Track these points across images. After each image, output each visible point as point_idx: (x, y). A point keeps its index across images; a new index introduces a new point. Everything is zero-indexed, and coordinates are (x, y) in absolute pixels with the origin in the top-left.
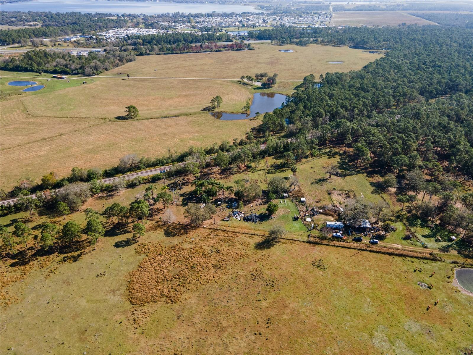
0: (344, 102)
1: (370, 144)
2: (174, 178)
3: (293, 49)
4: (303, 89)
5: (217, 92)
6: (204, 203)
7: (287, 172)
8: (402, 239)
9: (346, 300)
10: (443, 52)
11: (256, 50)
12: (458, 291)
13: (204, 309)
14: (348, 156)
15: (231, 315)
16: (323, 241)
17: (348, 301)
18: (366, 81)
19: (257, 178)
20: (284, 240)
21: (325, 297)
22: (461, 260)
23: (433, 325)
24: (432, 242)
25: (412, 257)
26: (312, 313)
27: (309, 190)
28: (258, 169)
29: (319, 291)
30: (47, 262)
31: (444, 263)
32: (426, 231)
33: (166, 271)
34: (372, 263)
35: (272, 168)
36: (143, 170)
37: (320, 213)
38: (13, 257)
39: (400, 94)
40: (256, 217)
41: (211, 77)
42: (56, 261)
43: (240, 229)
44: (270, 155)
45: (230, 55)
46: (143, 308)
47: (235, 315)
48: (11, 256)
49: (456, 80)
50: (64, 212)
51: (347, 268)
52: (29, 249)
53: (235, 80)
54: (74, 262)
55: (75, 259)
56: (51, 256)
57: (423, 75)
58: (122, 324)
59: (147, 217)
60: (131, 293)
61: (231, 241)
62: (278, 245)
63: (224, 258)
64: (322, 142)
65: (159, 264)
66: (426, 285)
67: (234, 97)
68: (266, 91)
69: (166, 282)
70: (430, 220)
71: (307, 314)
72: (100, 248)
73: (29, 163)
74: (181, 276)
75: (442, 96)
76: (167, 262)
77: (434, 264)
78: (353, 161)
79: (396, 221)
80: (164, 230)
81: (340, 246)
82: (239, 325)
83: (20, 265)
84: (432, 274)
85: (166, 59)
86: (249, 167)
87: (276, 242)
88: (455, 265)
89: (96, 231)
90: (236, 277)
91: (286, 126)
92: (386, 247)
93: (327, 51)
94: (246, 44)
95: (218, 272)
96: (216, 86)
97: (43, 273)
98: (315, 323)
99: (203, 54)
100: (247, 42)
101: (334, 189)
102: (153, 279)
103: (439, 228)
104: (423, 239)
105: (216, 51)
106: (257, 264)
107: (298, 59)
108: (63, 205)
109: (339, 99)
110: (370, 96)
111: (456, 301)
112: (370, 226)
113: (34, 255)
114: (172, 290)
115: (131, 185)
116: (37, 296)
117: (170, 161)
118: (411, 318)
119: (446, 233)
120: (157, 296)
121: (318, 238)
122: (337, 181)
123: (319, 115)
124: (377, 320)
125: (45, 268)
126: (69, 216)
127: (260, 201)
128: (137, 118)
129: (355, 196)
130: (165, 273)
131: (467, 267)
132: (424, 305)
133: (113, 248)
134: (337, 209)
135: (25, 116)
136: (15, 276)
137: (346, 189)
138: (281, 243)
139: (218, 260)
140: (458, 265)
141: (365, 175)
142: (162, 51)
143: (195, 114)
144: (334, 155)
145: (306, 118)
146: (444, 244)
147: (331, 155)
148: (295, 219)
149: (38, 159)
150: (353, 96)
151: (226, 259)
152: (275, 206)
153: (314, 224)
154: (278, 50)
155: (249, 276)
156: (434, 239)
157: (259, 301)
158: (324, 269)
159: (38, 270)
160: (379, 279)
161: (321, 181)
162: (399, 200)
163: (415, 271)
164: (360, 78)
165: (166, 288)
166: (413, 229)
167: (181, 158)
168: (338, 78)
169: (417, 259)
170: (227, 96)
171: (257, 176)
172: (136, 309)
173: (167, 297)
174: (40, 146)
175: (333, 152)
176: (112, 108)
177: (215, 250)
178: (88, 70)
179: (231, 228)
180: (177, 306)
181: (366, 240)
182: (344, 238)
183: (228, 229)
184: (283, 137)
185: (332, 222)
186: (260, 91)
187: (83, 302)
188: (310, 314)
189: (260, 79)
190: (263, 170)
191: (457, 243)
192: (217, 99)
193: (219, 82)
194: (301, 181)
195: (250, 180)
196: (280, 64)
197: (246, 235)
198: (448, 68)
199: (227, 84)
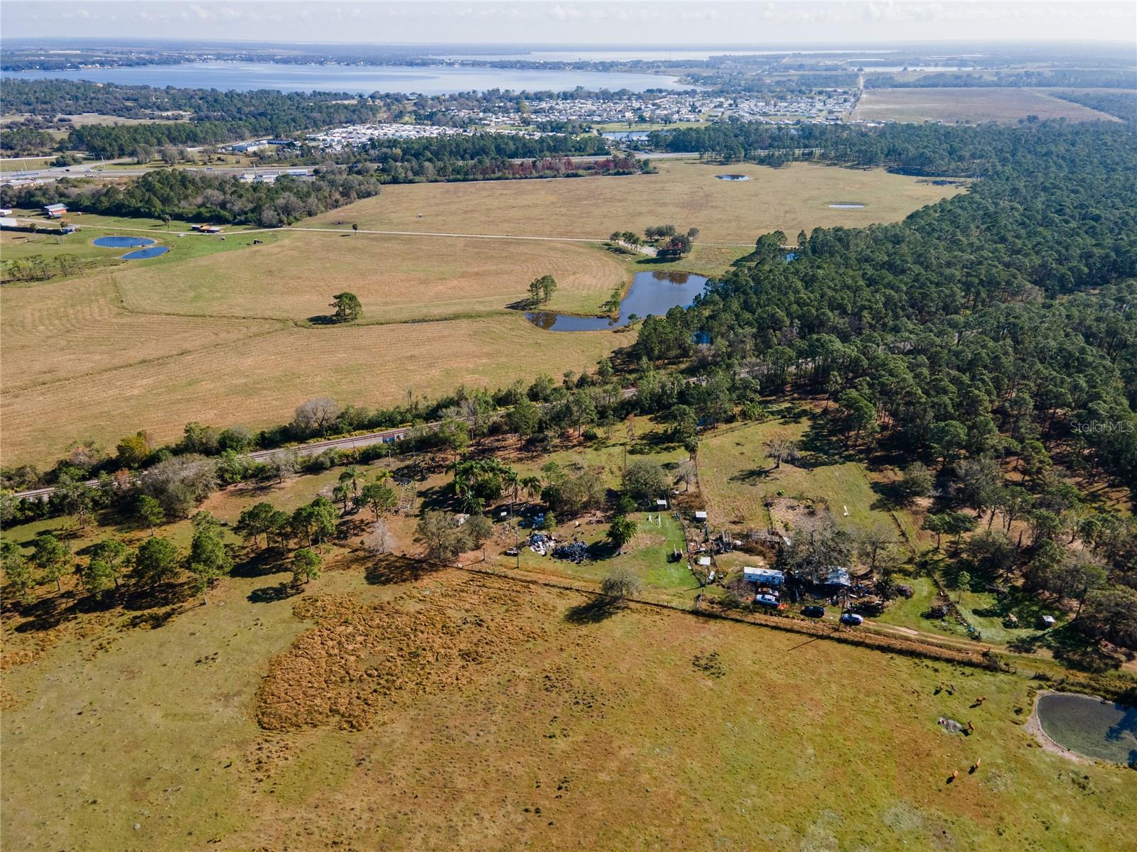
0: (837, 296)
2: (413, 456)
3: (750, 173)
4: (753, 264)
5: (550, 267)
6: (467, 513)
7: (678, 451)
8: (922, 615)
9: (756, 747)
11: (663, 175)
12: (1034, 745)
13: (422, 748)
14: (831, 421)
15: (479, 764)
16: (729, 612)
17: (760, 750)
18: (904, 248)
19: (603, 464)
20: (638, 606)
21: (707, 739)
22: (1058, 673)
23: (955, 818)
24: (995, 627)
25: (936, 659)
26: (669, 773)
27: (721, 495)
28: (611, 442)
29: (696, 725)
30: (96, 626)
31: (1013, 678)
32: (986, 602)
33: (353, 658)
34: (837, 666)
35: (644, 442)
36: (346, 435)
37: (735, 548)
38: (25, 611)
39: (981, 280)
40: (582, 549)
41: (541, 235)
42: (116, 625)
43: (541, 576)
44: (643, 412)
45: (598, 186)
46: (285, 737)
47: (488, 766)
48: (21, 609)
50: (152, 518)
51: (773, 676)
52: (62, 596)
53: (599, 241)
54: (154, 627)
55: (158, 622)
56: (107, 614)
57: (1049, 238)
58: (232, 769)
59: (335, 538)
60: (265, 702)
61: (513, 601)
62: (620, 614)
63: (489, 638)
64: (772, 387)
65: (339, 643)
66: (958, 725)
67: (588, 280)
68: (667, 267)
69: (347, 684)
70: (1001, 576)
71: (656, 774)
72: (216, 602)
73: (101, 413)
74: (384, 672)
76: (360, 639)
77: (988, 677)
78: (842, 432)
79: (916, 575)
80: (367, 569)
81: (766, 626)
82: (494, 788)
83: (38, 630)
84: (978, 700)
85: (448, 191)
86: (589, 437)
87: (618, 608)
88: (1042, 683)
89: (208, 562)
90: (509, 681)
91: (694, 346)
92: (877, 633)
93: (830, 178)
94: (639, 161)
95: (470, 668)
96: (552, 253)
97: (82, 649)
98: (671, 796)
99: (536, 183)
100: (642, 156)
102: (320, 675)
103: (1019, 595)
104: (972, 620)
105: (568, 176)
106: (564, 655)
107: (756, 195)
108: (150, 504)
109: (829, 287)
110: (906, 284)
111: (1027, 767)
112: (848, 583)
113: (71, 610)
114: (356, 702)
115: (313, 468)
116: (59, 697)
117: (409, 416)
118: (906, 798)
119: (1035, 608)
120: (320, 713)
121: (720, 603)
122: (792, 476)
123: (776, 324)
124: (821, 797)
125: (89, 639)
126: (163, 528)
127: (599, 514)
128: (357, 321)
129: (827, 511)
130: (348, 663)
131: (1071, 691)
132: (943, 771)
133: (246, 603)
134: (777, 539)
135: (115, 310)
136: (22, 653)
137: (809, 495)
138: (629, 612)
139: (475, 641)
140: (1050, 683)
141: (863, 465)
142: (443, 175)
143: (490, 314)
144: (796, 418)
145: (741, 331)
146: (1024, 633)
147: (791, 417)
148: (675, 558)
149: (123, 404)
150: (861, 283)
151: (494, 639)
152: (628, 526)
153: (717, 572)
154: (712, 176)
155: (540, 679)
156: (1001, 619)
157: (550, 737)
158: (719, 674)
159: (74, 641)
160: (846, 704)
161: (755, 474)
162: (928, 525)
163: (937, 692)
164: (893, 242)
165: (344, 696)
166: (952, 596)
167: (433, 414)
168: (840, 240)
169: (949, 665)
170: (572, 278)
171: (604, 457)
172: (269, 738)
173: (343, 716)
174: (133, 377)
175: (796, 411)
176: (307, 297)
177: (473, 619)
178: (268, 214)
179: (520, 572)
180: (360, 738)
181: (832, 615)
182: (781, 607)
183: (511, 573)
184: (682, 372)
185: (758, 568)
186: (651, 266)
187: (156, 716)
188: (665, 774)
189: (657, 241)
190: (621, 445)
191: (1056, 633)
192: (544, 284)
193: (559, 245)
194: (706, 473)
195: (585, 466)
196: (712, 207)
197: (552, 589)
198: (1116, 223)
199: (577, 249)
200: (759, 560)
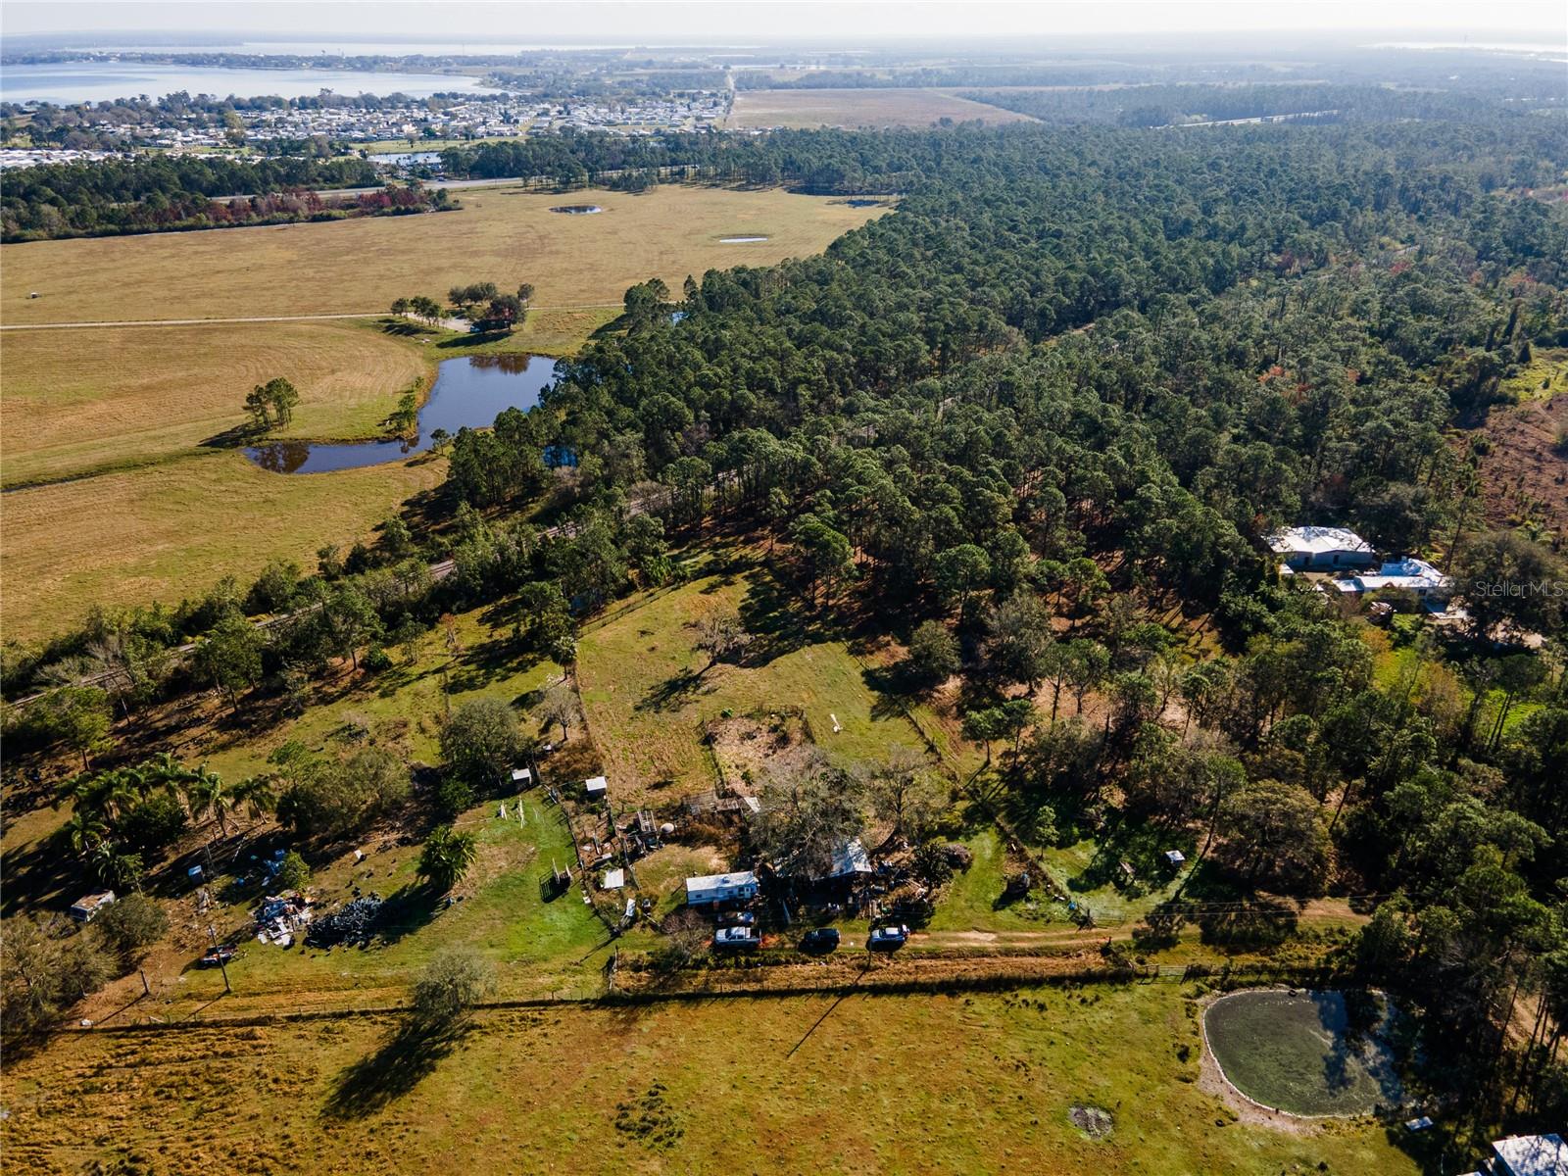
0: (757, 367)
1: (852, 517)
3: (603, 204)
4: (624, 333)
5: (289, 364)
6: (105, 889)
7: (542, 665)
8: (996, 901)
11: (470, 211)
12: (1226, 1120)
16: (671, 983)
18: (835, 288)
19: (406, 716)
20: (494, 1016)
24: (1106, 898)
25: (1036, 983)
27: (628, 736)
28: (415, 670)
31: (1157, 987)
34: (882, 1050)
35: (475, 664)
37: (665, 838)
39: (947, 325)
40: (370, 913)
41: (273, 313)
43: (281, 999)
45: (367, 233)
53: (373, 316)
62: (459, 1049)
66: (1103, 1115)
67: (357, 380)
68: (489, 349)
75: (1076, 328)
77: (1121, 998)
79: (968, 830)
85: (91, 253)
86: (374, 668)
87: (451, 1037)
88: (1199, 983)
91: (546, 472)
92: (933, 955)
93: (715, 204)
94: (430, 192)
96: (291, 342)
99: (258, 233)
100: (435, 186)
101: (725, 715)
103: (1123, 823)
105: (315, 219)
107: (615, 232)
109: (743, 355)
110: (850, 340)
112: (867, 868)
119: (1151, 840)
121: (652, 966)
122: (736, 683)
123: (676, 422)
129: (808, 735)
131: (1242, 985)
134: (733, 804)
137: (773, 706)
138: (477, 1036)
140: (1211, 979)
142: (80, 227)
143: (173, 458)
144: (726, 578)
145: (620, 438)
148: (556, 889)
150: (788, 344)
152: (456, 847)
153: (639, 899)
154: (546, 210)
156: (1112, 884)
158: (670, 1137)
160: (912, 1132)
161: (679, 688)
164: (817, 281)
168: (745, 284)
169: (1059, 989)
170: (329, 380)
171: (405, 704)
179: (230, 1002)
181: (853, 938)
182: (764, 946)
183: (211, 1012)
184: (533, 520)
185: (711, 876)
186: (466, 349)
189: (469, 308)
190: (436, 672)
191: (1192, 884)
192: (273, 394)
193: (304, 328)
194: (597, 698)
195: (370, 726)
196: (551, 252)
197: (308, 1025)
199: (337, 331)
200: (711, 857)
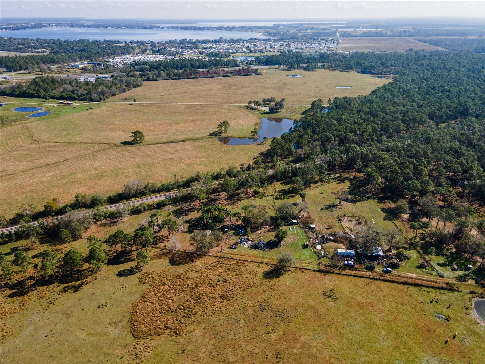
0: (353, 127)
1: (380, 169)
2: (180, 204)
3: (301, 74)
4: (311, 114)
5: (224, 116)
6: (210, 230)
7: (296, 197)
8: (416, 267)
9: (359, 332)
10: (452, 77)
11: (264, 76)
12: (476, 323)
13: (210, 342)
14: (358, 181)
15: (238, 348)
16: (334, 270)
17: (362, 334)
18: (375, 105)
19: (265, 204)
20: (294, 269)
21: (337, 330)
22: (479, 290)
23: (452, 359)
24: (448, 271)
25: (427, 287)
26: (324, 347)
27: (319, 217)
28: (267, 194)
29: (331, 324)
30: (47, 292)
31: (461, 294)
32: (442, 260)
33: (170, 301)
34: (386, 292)
35: (281, 194)
36: (148, 196)
37: (330, 240)
38: (12, 287)
39: (410, 118)
40: (264, 244)
41: (218, 102)
42: (56, 292)
43: (248, 257)
44: (278, 180)
45: (237, 81)
46: (146, 341)
47: (242, 349)
48: (9, 286)
49: (466, 105)
50: (66, 239)
51: (360, 298)
52: (28, 279)
53: (243, 105)
54: (75, 292)
55: (76, 289)
56: (51, 287)
57: (432, 100)
58: (124, 359)
59: (152, 244)
60: (134, 325)
61: (238, 270)
62: (287, 274)
63: (231, 288)
64: (332, 167)
65: (163, 294)
66: (443, 317)
67: (241, 122)
68: (274, 116)
69: (170, 314)
70: (445, 248)
71: (318, 348)
72: (102, 277)
73: (32, 190)
74: (187, 307)
75: (452, 121)
76: (172, 291)
77: (451, 294)
78: (364, 186)
79: (410, 249)
80: (169, 258)
81: (351, 275)
82: (247, 360)
83: (19, 296)
84: (450, 305)
85: (172, 84)
86: (256, 193)
87: (285, 271)
88: (473, 295)
89: (98, 260)
90: (244, 308)
91: (295, 150)
92: (400, 276)
93: (334, 76)
94: (253, 69)
95: (225, 303)
96: (223, 111)
97: (42, 304)
98: (327, 358)
99: (210, 80)
100: (254, 67)
101: (345, 215)
102: (157, 310)
103: (455, 256)
104: (438, 268)
105: (224, 76)
106: (266, 294)
107: (305, 84)
108: (65, 232)
109: (348, 123)
110: (379, 121)
111: (476, 334)
112: (382, 254)
113: (34, 285)
114: (176, 322)
115: (136, 212)
116: (35, 329)
117: (175, 186)
118: (429, 352)
119: (463, 262)
120: (161, 329)
121: (329, 266)
122: (347, 207)
123: (328, 140)
124: (393, 354)
125: (45, 299)
126: (71, 243)
127: (268, 228)
128: (143, 143)
129: (366, 222)
130: (169, 304)
132: (443, 339)
133: (116, 277)
134: (348, 236)
135: (30, 141)
136: (13, 308)
137: (357, 215)
138: (290, 272)
139: (225, 289)
140: (476, 295)
141: (376, 201)
142: (169, 77)
143: (202, 138)
144: (343, 181)
145: (314, 143)
146: (461, 273)
147: (341, 180)
148: (305, 247)
149: (41, 185)
150: (361, 121)
151: (233, 288)
152: (284, 233)
154: (285, 75)
155: (257, 306)
156: (450, 267)
157: (268, 333)
158: (335, 299)
159: (37, 301)
160: (393, 310)
161: (332, 207)
162: (412, 227)
163: (431, 302)
164: (368, 103)
165: (170, 319)
166: (427, 258)
167: (188, 184)
168: (347, 102)
169: (434, 289)
170: (234, 121)
171: (265, 201)
172: (139, 343)
173: (171, 329)
174: (44, 172)
175: (343, 177)
176: (118, 133)
177: (222, 280)
178: (94, 96)
179: (238, 256)
180: (181, 340)
181: (379, 269)
182: (356, 267)
183: (235, 257)
184: (291, 162)
185: (343, 250)
186: (267, 115)
187: (83, 335)
188: (322, 348)
189: (268, 104)
190: (271, 195)
191: (474, 272)
192: (224, 124)
193: (226, 107)
194: (311, 207)
195: (257, 206)
196: (288, 89)
197: (254, 263)
198: (457, 93)
199: (234, 108)
200: (341, 245)
